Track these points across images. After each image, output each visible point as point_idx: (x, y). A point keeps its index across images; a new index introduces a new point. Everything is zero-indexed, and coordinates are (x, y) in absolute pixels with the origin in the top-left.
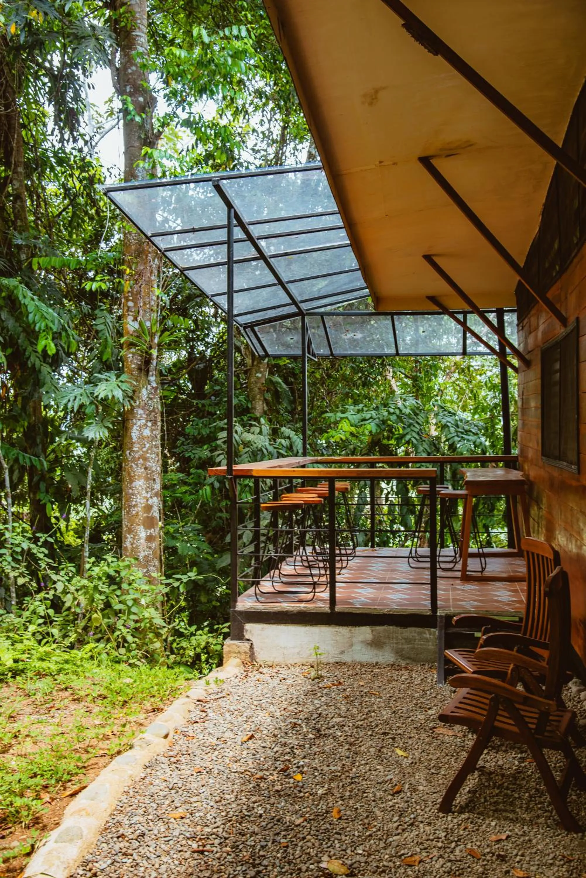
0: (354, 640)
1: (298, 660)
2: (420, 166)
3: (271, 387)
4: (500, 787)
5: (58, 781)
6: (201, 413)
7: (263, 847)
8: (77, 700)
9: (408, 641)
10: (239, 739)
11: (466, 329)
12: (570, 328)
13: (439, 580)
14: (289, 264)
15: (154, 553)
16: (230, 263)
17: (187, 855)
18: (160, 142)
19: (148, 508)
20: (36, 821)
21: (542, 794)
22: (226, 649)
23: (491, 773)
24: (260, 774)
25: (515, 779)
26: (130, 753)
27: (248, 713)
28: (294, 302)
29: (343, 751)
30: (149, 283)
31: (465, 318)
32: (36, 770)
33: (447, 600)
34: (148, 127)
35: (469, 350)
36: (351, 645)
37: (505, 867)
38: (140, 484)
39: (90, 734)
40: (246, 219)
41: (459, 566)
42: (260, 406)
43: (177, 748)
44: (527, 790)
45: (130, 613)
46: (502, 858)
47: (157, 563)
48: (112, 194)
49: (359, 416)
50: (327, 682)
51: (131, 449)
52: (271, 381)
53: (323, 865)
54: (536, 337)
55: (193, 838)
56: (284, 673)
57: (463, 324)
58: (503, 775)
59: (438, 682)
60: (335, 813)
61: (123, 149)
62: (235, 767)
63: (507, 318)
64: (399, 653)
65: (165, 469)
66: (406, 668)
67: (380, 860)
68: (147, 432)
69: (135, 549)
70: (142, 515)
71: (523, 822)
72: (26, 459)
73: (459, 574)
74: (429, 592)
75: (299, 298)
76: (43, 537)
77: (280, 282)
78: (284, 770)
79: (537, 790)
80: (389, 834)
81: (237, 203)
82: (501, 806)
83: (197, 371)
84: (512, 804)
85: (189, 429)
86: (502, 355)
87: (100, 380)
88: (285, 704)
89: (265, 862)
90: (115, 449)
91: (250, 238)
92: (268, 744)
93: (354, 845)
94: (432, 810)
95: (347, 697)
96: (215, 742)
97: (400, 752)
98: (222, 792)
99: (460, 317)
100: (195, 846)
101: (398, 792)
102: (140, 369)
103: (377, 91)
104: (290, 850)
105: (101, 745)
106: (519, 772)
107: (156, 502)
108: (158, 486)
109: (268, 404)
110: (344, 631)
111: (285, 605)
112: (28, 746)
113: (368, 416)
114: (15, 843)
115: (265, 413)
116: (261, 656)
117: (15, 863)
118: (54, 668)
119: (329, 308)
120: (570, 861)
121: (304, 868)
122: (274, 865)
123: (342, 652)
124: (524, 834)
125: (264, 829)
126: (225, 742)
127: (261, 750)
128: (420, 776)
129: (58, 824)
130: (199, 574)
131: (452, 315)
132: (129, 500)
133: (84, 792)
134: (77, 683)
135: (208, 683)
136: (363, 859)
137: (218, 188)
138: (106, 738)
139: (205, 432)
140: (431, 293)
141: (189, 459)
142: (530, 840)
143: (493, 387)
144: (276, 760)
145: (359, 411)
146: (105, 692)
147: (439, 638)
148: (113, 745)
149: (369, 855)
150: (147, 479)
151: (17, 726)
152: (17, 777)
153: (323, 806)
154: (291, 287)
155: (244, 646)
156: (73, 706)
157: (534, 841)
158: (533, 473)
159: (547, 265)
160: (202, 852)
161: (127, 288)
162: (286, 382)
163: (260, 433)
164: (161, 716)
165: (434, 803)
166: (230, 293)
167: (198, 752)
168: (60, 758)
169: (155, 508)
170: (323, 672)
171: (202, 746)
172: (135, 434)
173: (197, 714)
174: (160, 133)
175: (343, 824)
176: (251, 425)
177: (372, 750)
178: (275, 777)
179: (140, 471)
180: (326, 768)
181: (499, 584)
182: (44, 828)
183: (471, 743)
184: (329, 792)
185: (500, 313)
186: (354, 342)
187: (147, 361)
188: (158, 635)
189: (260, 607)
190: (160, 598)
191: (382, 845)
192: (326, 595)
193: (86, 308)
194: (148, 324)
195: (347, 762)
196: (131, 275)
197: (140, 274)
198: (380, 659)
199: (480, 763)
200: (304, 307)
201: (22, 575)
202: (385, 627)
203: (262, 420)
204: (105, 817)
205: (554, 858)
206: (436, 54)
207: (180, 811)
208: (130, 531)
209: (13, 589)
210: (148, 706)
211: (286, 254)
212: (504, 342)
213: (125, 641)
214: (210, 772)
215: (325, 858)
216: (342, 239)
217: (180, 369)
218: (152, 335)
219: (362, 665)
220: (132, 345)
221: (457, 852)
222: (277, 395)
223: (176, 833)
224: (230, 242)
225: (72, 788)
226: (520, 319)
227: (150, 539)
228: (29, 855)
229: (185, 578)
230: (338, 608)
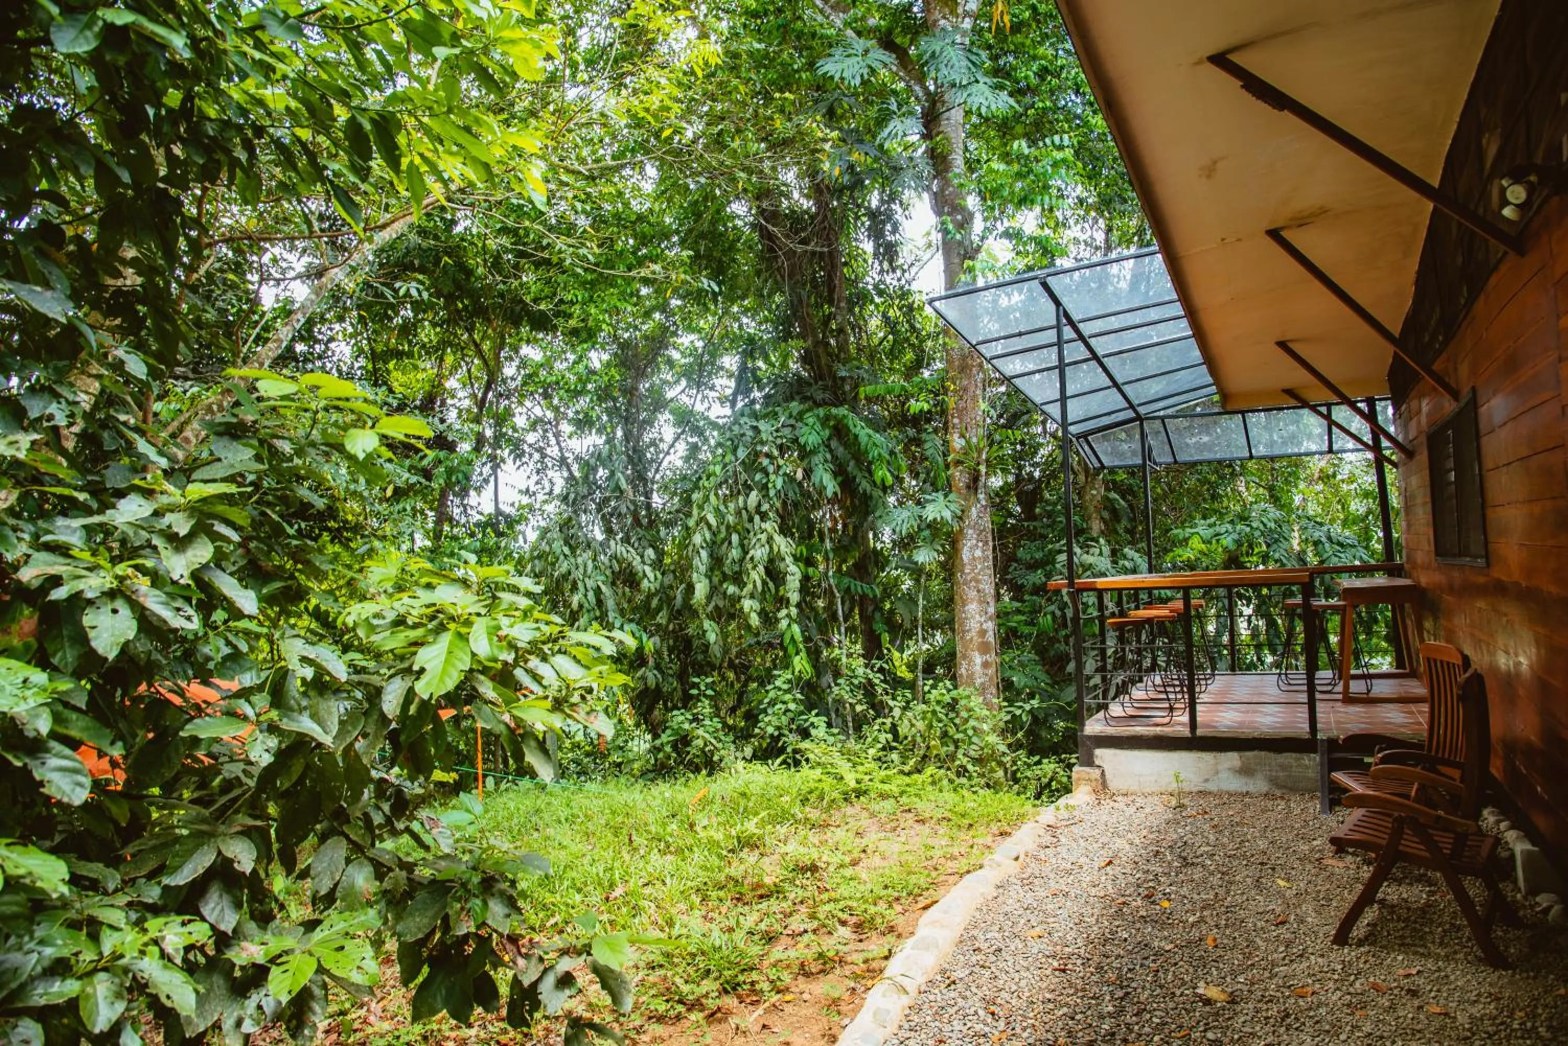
0: (1220, 767)
1: (1156, 789)
2: (1269, 241)
3: (1108, 505)
4: (1406, 920)
5: (909, 894)
6: (1033, 536)
7: (1130, 970)
8: (922, 822)
9: (1283, 768)
10: (1097, 864)
11: (1331, 423)
12: (1463, 401)
13: (1318, 704)
14: (1124, 363)
15: (991, 679)
16: (1061, 367)
17: (1048, 972)
18: (980, 256)
19: (983, 633)
20: (891, 929)
21: (1459, 929)
22: (1074, 775)
23: (1393, 906)
24: (1121, 900)
25: (1424, 912)
26: (979, 872)
27: (1104, 839)
28: (1132, 406)
29: (1215, 880)
30: (974, 398)
31: (1329, 411)
32: (887, 882)
33: (1328, 723)
34: (967, 243)
35: (1335, 447)
36: (1217, 773)
37: (1416, 1003)
38: (973, 607)
39: (937, 853)
40: (1076, 317)
41: (1340, 688)
42: (1096, 526)
43: (1029, 870)
44: (1440, 925)
45: (971, 743)
46: (1413, 993)
47: (994, 691)
48: (937, 304)
49: (1212, 531)
50: (1189, 811)
51: (963, 572)
52: (1107, 498)
53: (1200, 991)
54: (1419, 422)
55: (1054, 957)
56: (1140, 801)
57: (1328, 417)
58: (1409, 909)
59: (1322, 811)
60: (1209, 941)
61: (942, 268)
62: (1093, 891)
63: (1379, 406)
64: (1273, 781)
65: (998, 597)
66: (1282, 798)
67: (1266, 990)
68: (978, 553)
69: (971, 676)
70: (977, 640)
71: (1438, 958)
72: (858, 587)
73: (1340, 697)
74: (1306, 716)
75: (1136, 402)
76: (878, 664)
77: (1115, 384)
78: (1148, 897)
79: (1452, 925)
80: (1274, 964)
81: (1064, 300)
82: (1408, 941)
83: (1027, 493)
84: (1421, 938)
85: (1021, 553)
86: (1376, 448)
87: (927, 501)
88: (1144, 832)
89: (1134, 985)
90: (944, 579)
91: (1081, 337)
92: (1128, 871)
93: (1234, 974)
94: (1323, 942)
95: (1214, 827)
96: (1069, 866)
97: (1282, 883)
98: (1082, 915)
99: (1323, 410)
100: (1056, 964)
101: (1283, 923)
102: (968, 487)
103: (1215, 163)
104: (1160, 974)
105: (950, 863)
106: (1428, 905)
107: (990, 626)
108: (992, 610)
109: (1105, 522)
110: (1208, 757)
111: (1138, 729)
112: (876, 860)
113: (1223, 530)
114: (872, 947)
115: (1102, 532)
116: (1114, 784)
117: (875, 965)
118: (896, 791)
119: (1170, 412)
120: (1498, 999)
121: (1178, 993)
122: (1143, 988)
123: (1207, 780)
124: (1439, 970)
125: (1131, 952)
126: (1081, 867)
127: (1120, 876)
128: (1308, 908)
129: (912, 933)
130: (1042, 701)
131: (1314, 409)
132: (962, 624)
133: (935, 906)
134: (919, 805)
135: (1058, 809)
136: (1245, 988)
137: (1045, 286)
138: (953, 858)
139: (1039, 555)
140: (1287, 385)
141: (1023, 586)
142: (1447, 976)
143: (1367, 495)
144: (1139, 886)
145: (1210, 526)
146: (948, 814)
147: (1322, 764)
148: (963, 865)
149: (1253, 984)
150: (981, 602)
151: (864, 842)
152: (869, 886)
153: (1195, 934)
154: (1127, 389)
155: (1095, 773)
156: (918, 827)
157: (1452, 978)
158: (1424, 580)
159: (1427, 339)
160: (1064, 971)
161: (952, 405)
162: (1124, 498)
163: (1101, 554)
164: (1009, 839)
165: (1326, 935)
166: (1063, 399)
167: (1052, 876)
168: (909, 873)
169: (991, 633)
170: (1185, 801)
171: (1056, 871)
172: (966, 555)
173: (1047, 839)
174: (979, 247)
175: (1220, 952)
176: (1089, 546)
177: (1249, 880)
178: (1139, 902)
179: (973, 594)
180: (1196, 897)
181: (1391, 706)
182: (899, 936)
183: (1367, 875)
184: (1202, 920)
185: (1371, 402)
186: (1201, 447)
187: (975, 478)
188: (1001, 764)
189: (1111, 731)
190: (1002, 724)
191: (1267, 974)
192: (1185, 718)
193: (911, 432)
194: (974, 440)
195: (1222, 892)
196: (955, 391)
197: (965, 390)
198: (1251, 789)
199: (1380, 895)
200: (1142, 410)
201: (860, 702)
202: (1256, 753)
203: (1102, 541)
204: (959, 931)
205: (1479, 995)
206: (1282, 109)
207: (1038, 931)
208: (964, 657)
209: (850, 719)
210: (995, 828)
211: (1121, 352)
212: (1377, 431)
213: (966, 770)
214: (1066, 895)
215: (1202, 984)
216: (1183, 330)
217: (1007, 493)
218: (980, 452)
219: (1231, 795)
220: (958, 463)
221: (1357, 985)
222: (1115, 514)
223: (1035, 951)
224: (1060, 343)
225: (922, 902)
226: (1396, 408)
227: (986, 665)
228: (886, 958)
229: (1027, 707)
230: (1199, 732)
